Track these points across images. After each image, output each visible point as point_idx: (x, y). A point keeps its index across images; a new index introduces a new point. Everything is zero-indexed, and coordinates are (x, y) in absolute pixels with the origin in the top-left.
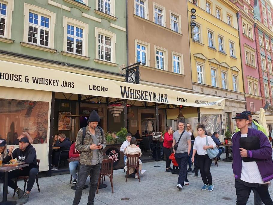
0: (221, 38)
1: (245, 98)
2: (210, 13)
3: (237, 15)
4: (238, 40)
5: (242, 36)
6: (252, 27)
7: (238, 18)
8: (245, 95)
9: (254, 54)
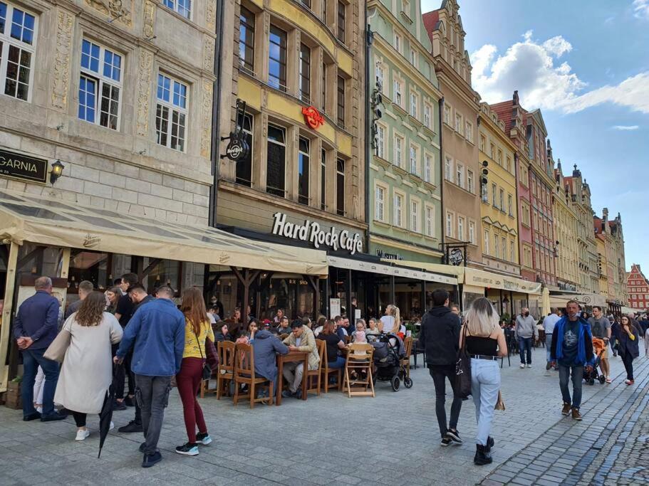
0: (502, 191)
1: (520, 271)
2: (492, 159)
3: (516, 157)
4: (515, 190)
5: (518, 185)
6: (526, 169)
7: (515, 160)
8: (520, 268)
9: (528, 208)
